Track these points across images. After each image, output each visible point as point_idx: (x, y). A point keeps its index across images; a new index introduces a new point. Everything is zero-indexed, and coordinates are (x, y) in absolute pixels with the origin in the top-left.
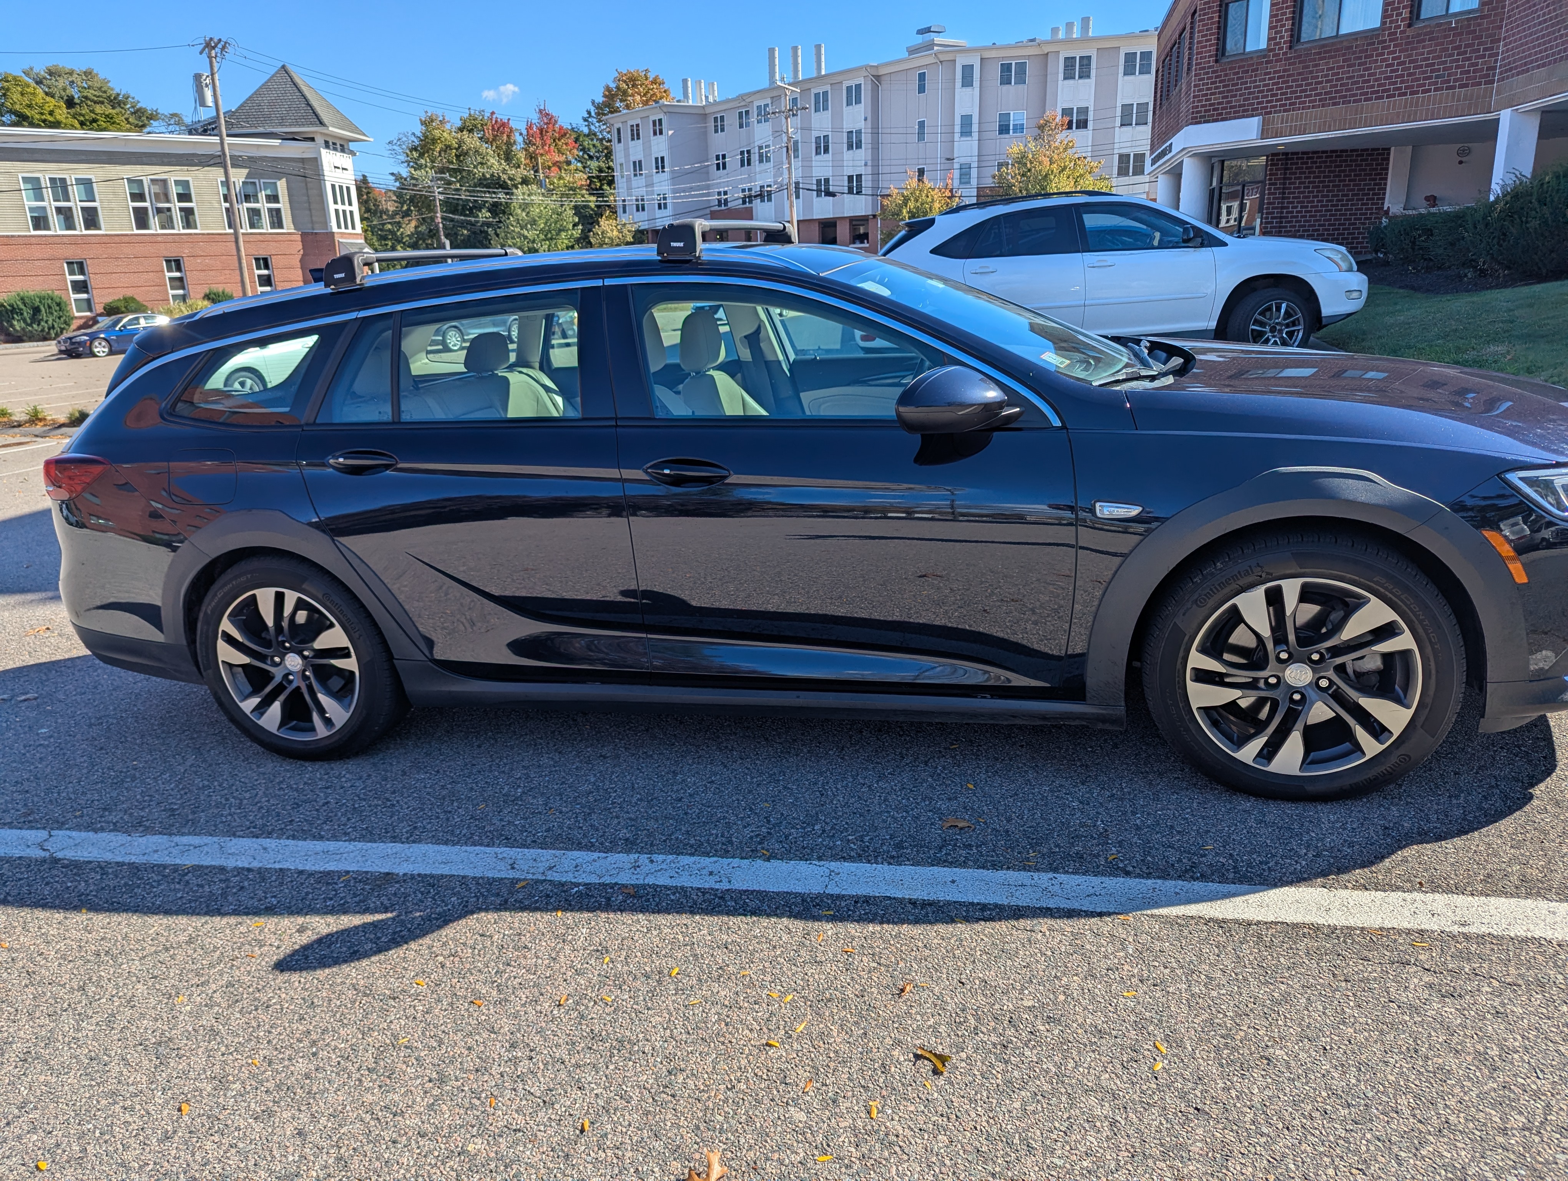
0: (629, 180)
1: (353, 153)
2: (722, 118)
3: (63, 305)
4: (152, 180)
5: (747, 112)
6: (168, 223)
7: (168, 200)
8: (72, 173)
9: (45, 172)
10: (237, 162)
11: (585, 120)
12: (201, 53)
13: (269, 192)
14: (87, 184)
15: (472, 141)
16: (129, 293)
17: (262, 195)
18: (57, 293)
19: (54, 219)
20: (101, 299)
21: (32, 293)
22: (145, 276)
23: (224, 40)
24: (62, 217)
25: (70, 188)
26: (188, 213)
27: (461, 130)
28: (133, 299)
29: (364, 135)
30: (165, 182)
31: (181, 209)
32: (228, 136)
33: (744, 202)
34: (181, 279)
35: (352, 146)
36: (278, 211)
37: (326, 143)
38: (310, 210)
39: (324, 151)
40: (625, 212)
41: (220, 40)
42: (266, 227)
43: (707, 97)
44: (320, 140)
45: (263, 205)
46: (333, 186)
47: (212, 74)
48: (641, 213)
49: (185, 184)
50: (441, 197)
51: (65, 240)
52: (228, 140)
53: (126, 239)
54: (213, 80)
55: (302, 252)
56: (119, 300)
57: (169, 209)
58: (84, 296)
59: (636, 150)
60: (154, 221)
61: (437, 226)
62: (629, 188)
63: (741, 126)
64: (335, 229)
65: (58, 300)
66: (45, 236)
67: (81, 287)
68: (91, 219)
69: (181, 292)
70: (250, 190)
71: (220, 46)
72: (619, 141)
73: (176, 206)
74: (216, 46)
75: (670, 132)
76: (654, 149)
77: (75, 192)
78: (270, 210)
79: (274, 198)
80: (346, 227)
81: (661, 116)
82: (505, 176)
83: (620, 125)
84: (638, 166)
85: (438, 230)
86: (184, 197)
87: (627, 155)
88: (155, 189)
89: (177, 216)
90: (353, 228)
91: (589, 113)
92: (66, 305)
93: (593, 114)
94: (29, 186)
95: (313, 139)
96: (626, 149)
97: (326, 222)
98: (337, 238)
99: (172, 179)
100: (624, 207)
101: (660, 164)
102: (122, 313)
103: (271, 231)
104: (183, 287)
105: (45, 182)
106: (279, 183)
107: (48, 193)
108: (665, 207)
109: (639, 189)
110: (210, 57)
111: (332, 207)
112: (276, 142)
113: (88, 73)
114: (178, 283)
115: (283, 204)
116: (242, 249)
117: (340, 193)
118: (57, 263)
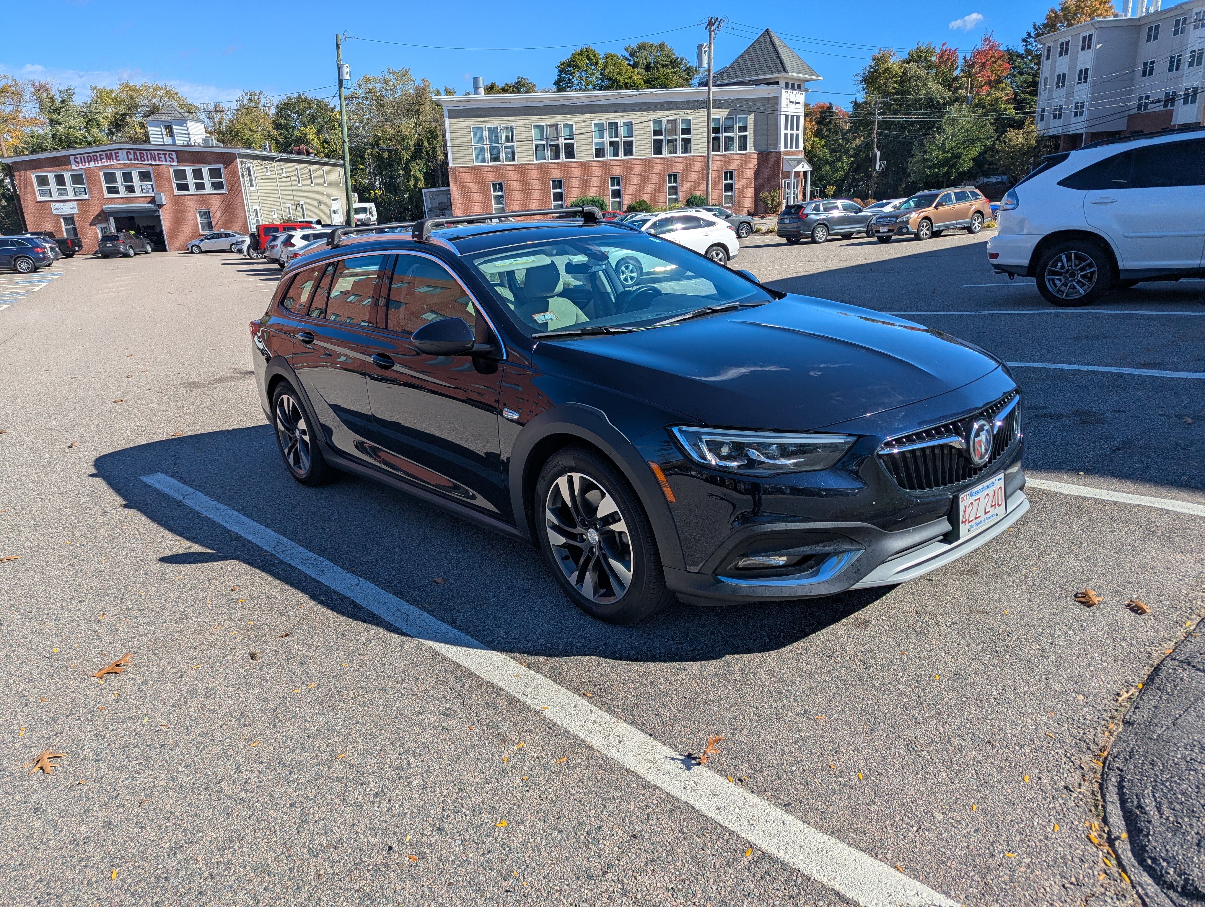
0: (1051, 91)
1: (807, 90)
2: (1157, 27)
3: (604, 205)
4: (668, 121)
5: (1185, 20)
6: (673, 151)
7: (676, 134)
8: (620, 118)
9: (606, 118)
10: (718, 105)
11: (1024, 40)
12: (706, 29)
13: (741, 124)
14: (629, 125)
15: (915, 69)
16: (643, 198)
17: (736, 127)
18: (602, 198)
19: (608, 150)
20: (627, 200)
21: (588, 198)
22: (655, 186)
23: (720, 18)
24: (612, 148)
25: (619, 129)
26: (687, 142)
27: (908, 62)
28: (645, 201)
29: (817, 75)
30: (675, 121)
31: (683, 140)
32: (714, 86)
33: (1166, 105)
34: (675, 188)
35: (807, 85)
36: (745, 137)
37: (787, 85)
38: (767, 135)
39: (783, 91)
40: (1042, 120)
41: (717, 18)
42: (735, 150)
43: (1147, 9)
44: (782, 83)
45: (736, 134)
46: (787, 116)
47: (710, 44)
48: (1057, 120)
49: (688, 122)
50: (880, 117)
51: (612, 163)
52: (713, 89)
53: (647, 162)
54: (710, 48)
55: (756, 167)
56: (637, 202)
57: (676, 140)
58: (618, 200)
59: (1062, 64)
60: (665, 149)
61: (873, 140)
62: (1050, 99)
63: (1176, 33)
64: (782, 149)
65: (602, 203)
66: (601, 161)
67: (617, 194)
68: (629, 148)
69: (674, 197)
70: (729, 124)
71: (717, 23)
72: (1048, 58)
73: (680, 137)
74: (715, 23)
75: (1098, 46)
76: (1080, 60)
77: (622, 131)
78: (740, 137)
79: (744, 129)
80: (791, 147)
81: (1092, 32)
82: (939, 96)
83: (1051, 44)
84: (1061, 79)
85: (872, 144)
86: (687, 131)
87: (1053, 68)
88: (669, 126)
89: (680, 144)
90: (797, 147)
91: (1029, 34)
92: (606, 206)
93: (1032, 34)
94: (597, 129)
95: (777, 83)
96: (1054, 63)
97: (776, 144)
98: (783, 155)
99: (680, 119)
100: (1042, 117)
101: (1083, 75)
102: (637, 211)
103: (738, 152)
104: (676, 194)
105: (606, 126)
106: (749, 118)
107: (606, 133)
108: (1081, 114)
109: (1059, 97)
110: (710, 31)
111: (783, 132)
112: (751, 87)
113: (662, 46)
114: (673, 191)
115: (750, 133)
116: (711, 167)
117: (792, 120)
118: (605, 178)
